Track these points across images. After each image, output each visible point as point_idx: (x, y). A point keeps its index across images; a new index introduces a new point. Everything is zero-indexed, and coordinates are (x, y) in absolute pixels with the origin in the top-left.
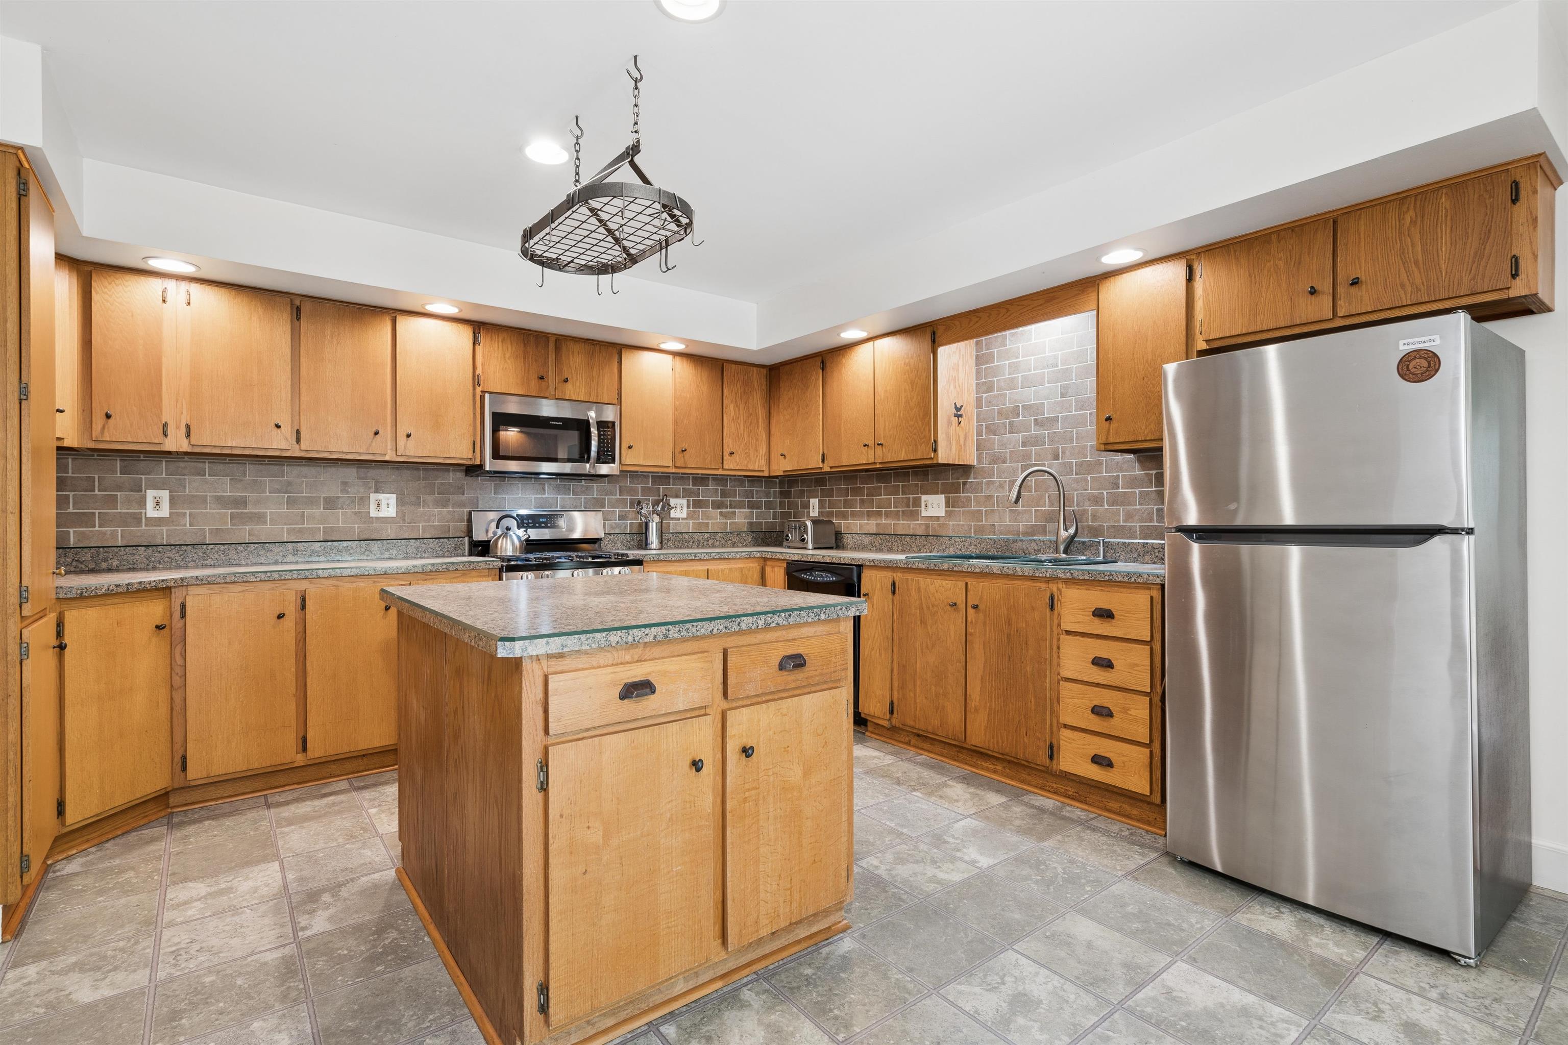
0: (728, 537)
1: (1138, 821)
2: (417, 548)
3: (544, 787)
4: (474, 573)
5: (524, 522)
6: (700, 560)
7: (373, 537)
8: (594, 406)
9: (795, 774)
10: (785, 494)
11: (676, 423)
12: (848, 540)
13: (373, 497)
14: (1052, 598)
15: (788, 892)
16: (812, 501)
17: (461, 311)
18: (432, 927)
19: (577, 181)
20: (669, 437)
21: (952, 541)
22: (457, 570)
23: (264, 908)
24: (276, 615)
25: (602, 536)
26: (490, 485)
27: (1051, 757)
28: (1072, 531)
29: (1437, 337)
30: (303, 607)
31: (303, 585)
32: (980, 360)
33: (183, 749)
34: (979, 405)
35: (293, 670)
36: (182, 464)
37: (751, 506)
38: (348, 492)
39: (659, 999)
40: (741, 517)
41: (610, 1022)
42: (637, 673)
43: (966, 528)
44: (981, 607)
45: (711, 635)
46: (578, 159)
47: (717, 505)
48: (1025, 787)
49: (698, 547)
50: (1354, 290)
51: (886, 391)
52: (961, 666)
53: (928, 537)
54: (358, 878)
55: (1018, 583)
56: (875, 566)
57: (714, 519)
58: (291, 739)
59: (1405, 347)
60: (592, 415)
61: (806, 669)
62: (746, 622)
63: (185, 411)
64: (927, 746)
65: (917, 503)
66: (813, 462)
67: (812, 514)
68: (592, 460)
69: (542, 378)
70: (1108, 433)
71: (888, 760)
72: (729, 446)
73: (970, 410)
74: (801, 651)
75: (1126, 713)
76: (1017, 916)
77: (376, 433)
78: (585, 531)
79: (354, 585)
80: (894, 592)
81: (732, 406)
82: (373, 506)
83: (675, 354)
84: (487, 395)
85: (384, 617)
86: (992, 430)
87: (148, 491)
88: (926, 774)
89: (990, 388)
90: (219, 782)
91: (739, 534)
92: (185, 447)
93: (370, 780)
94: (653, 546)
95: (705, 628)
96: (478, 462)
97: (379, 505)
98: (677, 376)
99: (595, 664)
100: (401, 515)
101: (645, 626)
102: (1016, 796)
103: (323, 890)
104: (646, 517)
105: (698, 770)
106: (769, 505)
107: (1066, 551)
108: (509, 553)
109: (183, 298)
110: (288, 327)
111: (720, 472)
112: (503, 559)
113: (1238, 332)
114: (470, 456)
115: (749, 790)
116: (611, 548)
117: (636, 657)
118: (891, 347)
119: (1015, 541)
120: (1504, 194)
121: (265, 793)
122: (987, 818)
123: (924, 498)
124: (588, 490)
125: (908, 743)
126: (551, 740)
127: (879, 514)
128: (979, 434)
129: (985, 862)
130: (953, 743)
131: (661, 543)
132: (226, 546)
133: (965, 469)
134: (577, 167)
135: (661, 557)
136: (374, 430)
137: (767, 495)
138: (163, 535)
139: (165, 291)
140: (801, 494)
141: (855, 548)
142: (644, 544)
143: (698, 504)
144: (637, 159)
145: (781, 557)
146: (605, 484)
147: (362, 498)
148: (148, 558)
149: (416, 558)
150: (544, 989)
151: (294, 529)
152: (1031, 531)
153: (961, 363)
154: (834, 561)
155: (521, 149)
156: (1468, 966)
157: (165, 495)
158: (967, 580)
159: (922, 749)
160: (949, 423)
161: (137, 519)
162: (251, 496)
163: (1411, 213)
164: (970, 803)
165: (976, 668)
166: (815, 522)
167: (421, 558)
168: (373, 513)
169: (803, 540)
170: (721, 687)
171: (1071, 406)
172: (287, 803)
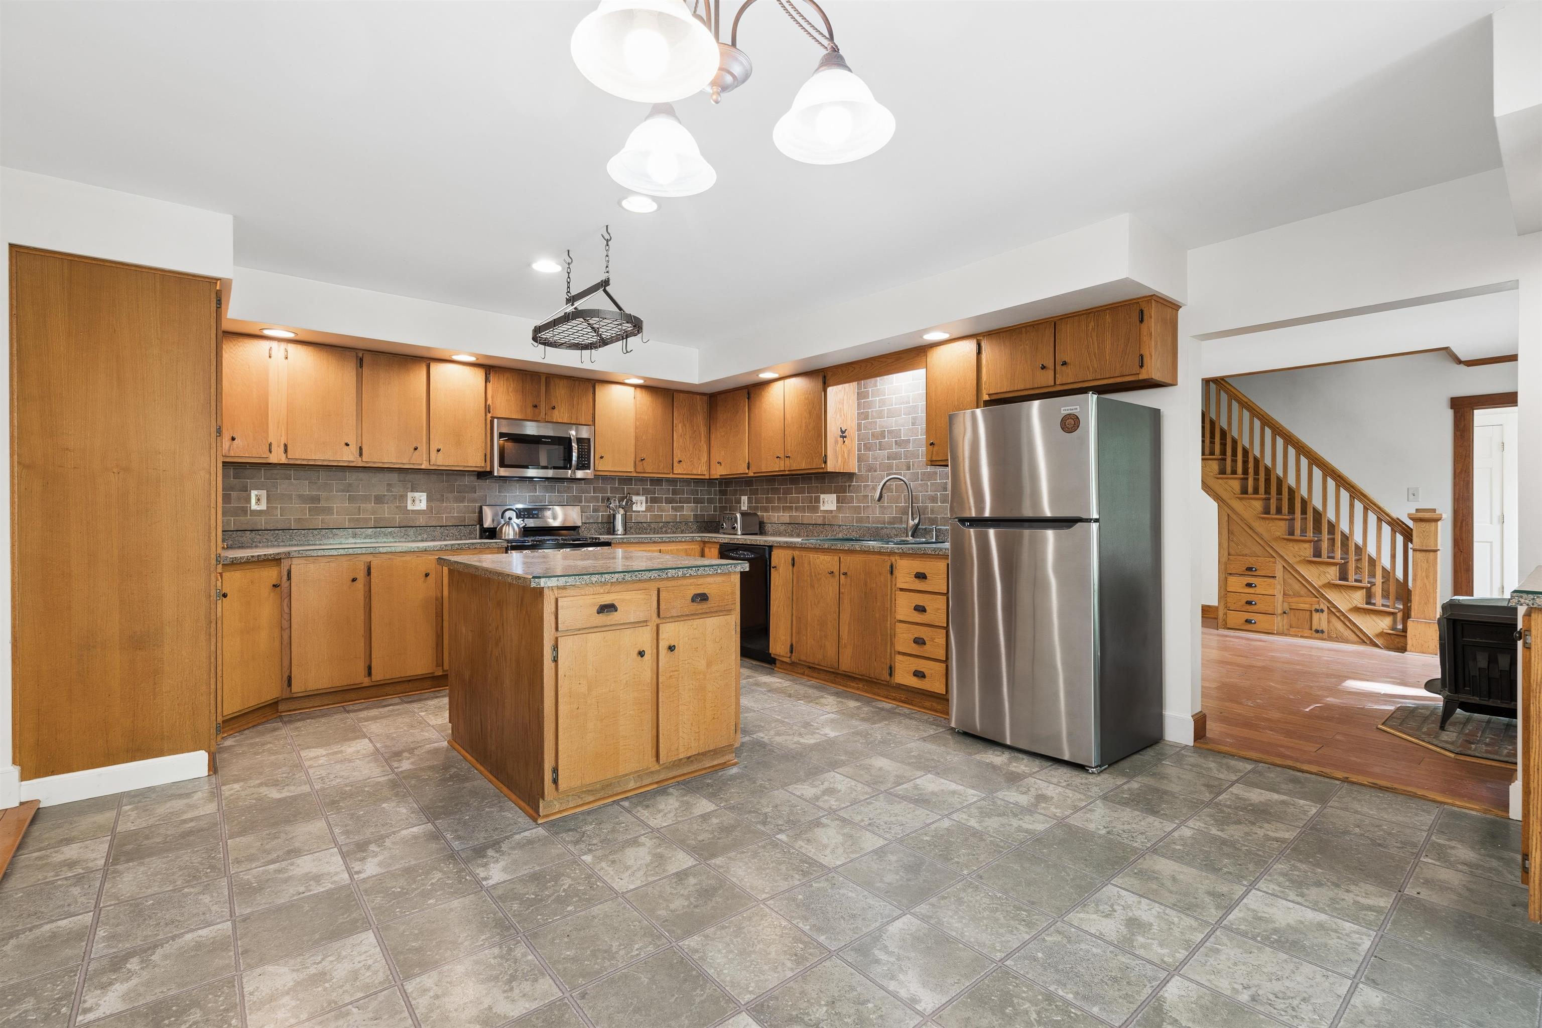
0: (677, 526)
1: (941, 713)
2: (442, 533)
3: (555, 660)
4: (488, 551)
5: (520, 514)
6: (654, 542)
7: (410, 525)
8: (574, 427)
9: (702, 665)
10: (723, 493)
11: (637, 439)
12: (769, 528)
13: (410, 495)
14: (892, 566)
15: (697, 735)
16: (743, 497)
17: (477, 359)
18: (478, 766)
19: (569, 292)
20: (632, 449)
21: (841, 529)
22: (475, 548)
23: (367, 759)
24: (351, 579)
25: (580, 524)
26: (496, 486)
27: (891, 675)
28: (916, 521)
29: (1078, 407)
30: (369, 573)
31: (369, 558)
32: (861, 396)
33: (289, 671)
34: (859, 429)
35: (363, 618)
36: (275, 472)
37: (696, 501)
38: (392, 492)
39: (619, 790)
40: (688, 511)
41: (591, 798)
42: (607, 599)
43: (850, 518)
44: (849, 574)
45: (650, 579)
46: (569, 277)
47: (669, 501)
48: (876, 697)
49: (654, 533)
50: (1064, 368)
51: (792, 418)
52: (836, 616)
53: (825, 525)
54: (424, 746)
55: (872, 557)
56: (782, 546)
57: (667, 512)
58: (361, 667)
59: (1065, 411)
60: (573, 433)
61: (709, 602)
62: (671, 573)
63: (283, 435)
64: (815, 675)
65: (817, 500)
66: (741, 469)
67: (743, 508)
68: (573, 468)
69: (535, 406)
70: (932, 454)
71: (787, 684)
72: (678, 455)
73: (853, 433)
74: (705, 591)
75: (933, 641)
76: (843, 758)
77: (416, 449)
78: (565, 520)
79: (404, 559)
80: (793, 565)
81: (680, 425)
82: (409, 502)
83: (636, 386)
84: (496, 420)
85: (425, 581)
86: (868, 448)
87: (252, 491)
88: (810, 691)
89: (866, 418)
90: (312, 695)
91: (686, 523)
92: (283, 460)
93: (415, 698)
94: (619, 533)
95: (647, 575)
96: (488, 469)
97: (414, 501)
98: (638, 403)
99: (583, 593)
100: (430, 508)
101: (612, 573)
102: (868, 702)
103: (403, 751)
104: (614, 510)
105: (642, 656)
106: (710, 501)
107: (913, 536)
108: (511, 537)
109: (282, 354)
110: (354, 374)
111: (671, 476)
112: (508, 541)
113: (1005, 390)
114: (483, 465)
115: (672, 671)
116: (588, 533)
117: (606, 591)
118: (797, 384)
119: (882, 528)
120: (1135, 316)
121: (342, 704)
122: (844, 714)
123: (822, 496)
124: (569, 490)
125: (803, 674)
126: (559, 634)
127: (791, 508)
128: (859, 450)
129: (832, 734)
130: (831, 670)
131: (625, 530)
132: (306, 531)
133: (850, 476)
134: (569, 283)
135: (625, 540)
136: (414, 446)
137: (709, 493)
138: (262, 523)
139: (270, 349)
140: (735, 492)
141: (773, 535)
142: (612, 531)
143: (654, 500)
144: (608, 288)
145: (715, 540)
146: (583, 485)
147: (401, 496)
148: (252, 539)
149: (441, 540)
150: (555, 770)
151: (353, 518)
152: (893, 521)
153: (845, 397)
154: (753, 543)
155: (529, 265)
156: (1093, 773)
157: (263, 493)
158: (840, 555)
159: (813, 677)
160: (836, 442)
161: (245, 511)
162: (323, 494)
163: (1092, 324)
164: (836, 706)
165: (846, 617)
166: (743, 514)
167: (445, 540)
168: (410, 507)
169: (734, 528)
170: (656, 610)
171: (918, 432)
172: (360, 710)
